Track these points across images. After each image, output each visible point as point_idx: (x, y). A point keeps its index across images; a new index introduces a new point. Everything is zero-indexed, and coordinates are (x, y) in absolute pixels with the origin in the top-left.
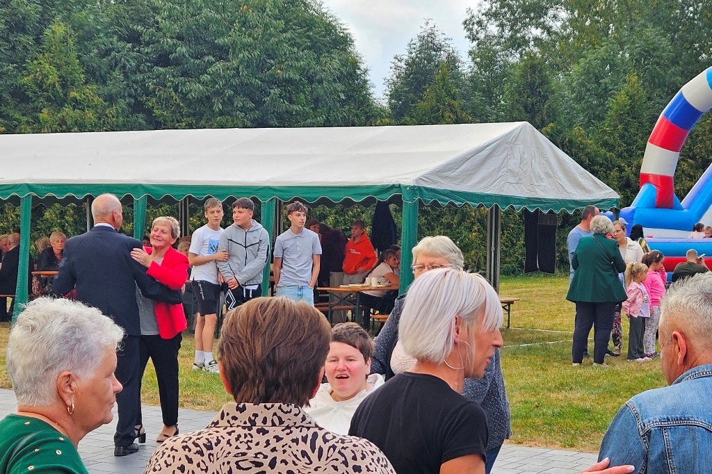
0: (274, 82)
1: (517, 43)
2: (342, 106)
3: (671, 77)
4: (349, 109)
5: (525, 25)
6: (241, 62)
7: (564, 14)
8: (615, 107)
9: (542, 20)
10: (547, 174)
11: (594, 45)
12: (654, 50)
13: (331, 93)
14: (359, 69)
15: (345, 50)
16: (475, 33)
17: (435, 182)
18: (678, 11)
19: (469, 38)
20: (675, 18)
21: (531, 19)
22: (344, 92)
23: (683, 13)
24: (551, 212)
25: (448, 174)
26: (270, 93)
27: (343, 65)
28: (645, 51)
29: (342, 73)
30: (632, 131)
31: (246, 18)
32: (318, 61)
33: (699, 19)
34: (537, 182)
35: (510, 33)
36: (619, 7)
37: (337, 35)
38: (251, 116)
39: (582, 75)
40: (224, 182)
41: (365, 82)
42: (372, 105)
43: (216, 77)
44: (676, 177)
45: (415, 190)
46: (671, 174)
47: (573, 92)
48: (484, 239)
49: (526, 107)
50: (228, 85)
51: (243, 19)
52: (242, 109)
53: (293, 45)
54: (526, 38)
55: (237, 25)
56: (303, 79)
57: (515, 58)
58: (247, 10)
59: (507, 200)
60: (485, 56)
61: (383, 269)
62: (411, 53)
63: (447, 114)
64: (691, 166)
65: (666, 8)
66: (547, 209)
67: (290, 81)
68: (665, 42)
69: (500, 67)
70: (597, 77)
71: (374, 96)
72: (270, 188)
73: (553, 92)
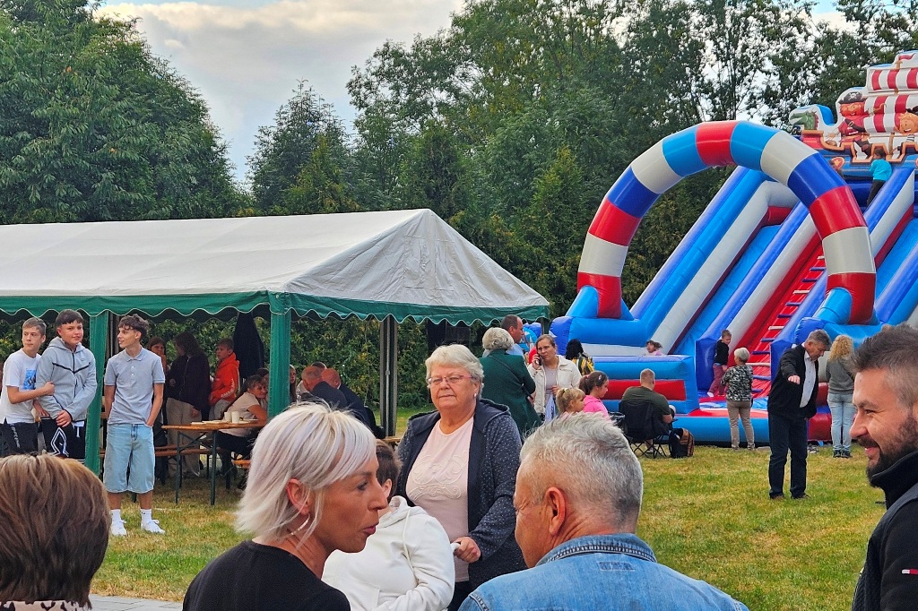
0: (107, 164)
1: (416, 110)
2: (194, 193)
3: (613, 150)
4: (202, 198)
5: (427, 87)
6: (64, 139)
7: (475, 72)
8: (542, 189)
9: (448, 80)
10: (455, 274)
11: (514, 111)
12: (591, 116)
13: (179, 177)
14: (215, 146)
15: (197, 122)
16: (363, 98)
17: (312, 288)
18: (621, 66)
19: (356, 104)
20: (618, 75)
21: (434, 79)
22: (195, 175)
23: (627, 67)
24: (461, 324)
25: (329, 276)
26: (101, 177)
27: (194, 141)
28: (579, 117)
29: (193, 151)
30: (565, 219)
31: (70, 83)
32: (163, 137)
33: (648, 76)
34: (443, 285)
35: (407, 98)
36: (545, 62)
37: (186, 103)
38: (77, 207)
39: (499, 149)
40: (43, 291)
41: (223, 161)
42: (232, 191)
43: (32, 158)
44: (624, 278)
45: (287, 298)
46: (618, 274)
47: (488, 171)
48: (377, 361)
49: (428, 191)
50: (48, 168)
51: (67, 84)
52: (66, 199)
53: (130, 117)
54: (429, 103)
55: (58, 93)
56: (144, 160)
57: (414, 129)
58: (72, 72)
59: (404, 309)
60: (375, 126)
61: (247, 400)
62: (281, 124)
63: (327, 201)
64: (641, 263)
65: (605, 63)
66: (456, 320)
67: (126, 162)
68: (604, 105)
69: (395, 140)
70: (518, 151)
71: (234, 180)
72: (100, 298)
73: (463, 171)
